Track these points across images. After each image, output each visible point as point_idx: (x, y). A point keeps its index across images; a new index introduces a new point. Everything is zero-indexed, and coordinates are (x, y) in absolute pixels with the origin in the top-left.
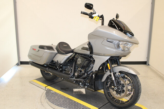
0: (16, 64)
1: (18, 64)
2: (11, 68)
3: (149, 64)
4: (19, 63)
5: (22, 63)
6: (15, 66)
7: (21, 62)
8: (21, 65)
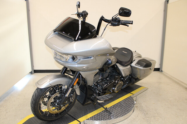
0: (30, 73)
1: (32, 73)
3: (162, 71)
4: (33, 72)
5: (36, 71)
6: (28, 74)
7: (34, 70)
8: (35, 73)
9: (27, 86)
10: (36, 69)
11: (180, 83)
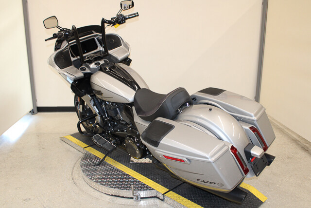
0: (30, 112)
1: (33, 112)
2: (21, 118)
4: (36, 111)
5: (41, 110)
6: (28, 114)
7: (38, 108)
8: (39, 113)
9: (26, 136)
10: (40, 104)
11: (285, 130)
